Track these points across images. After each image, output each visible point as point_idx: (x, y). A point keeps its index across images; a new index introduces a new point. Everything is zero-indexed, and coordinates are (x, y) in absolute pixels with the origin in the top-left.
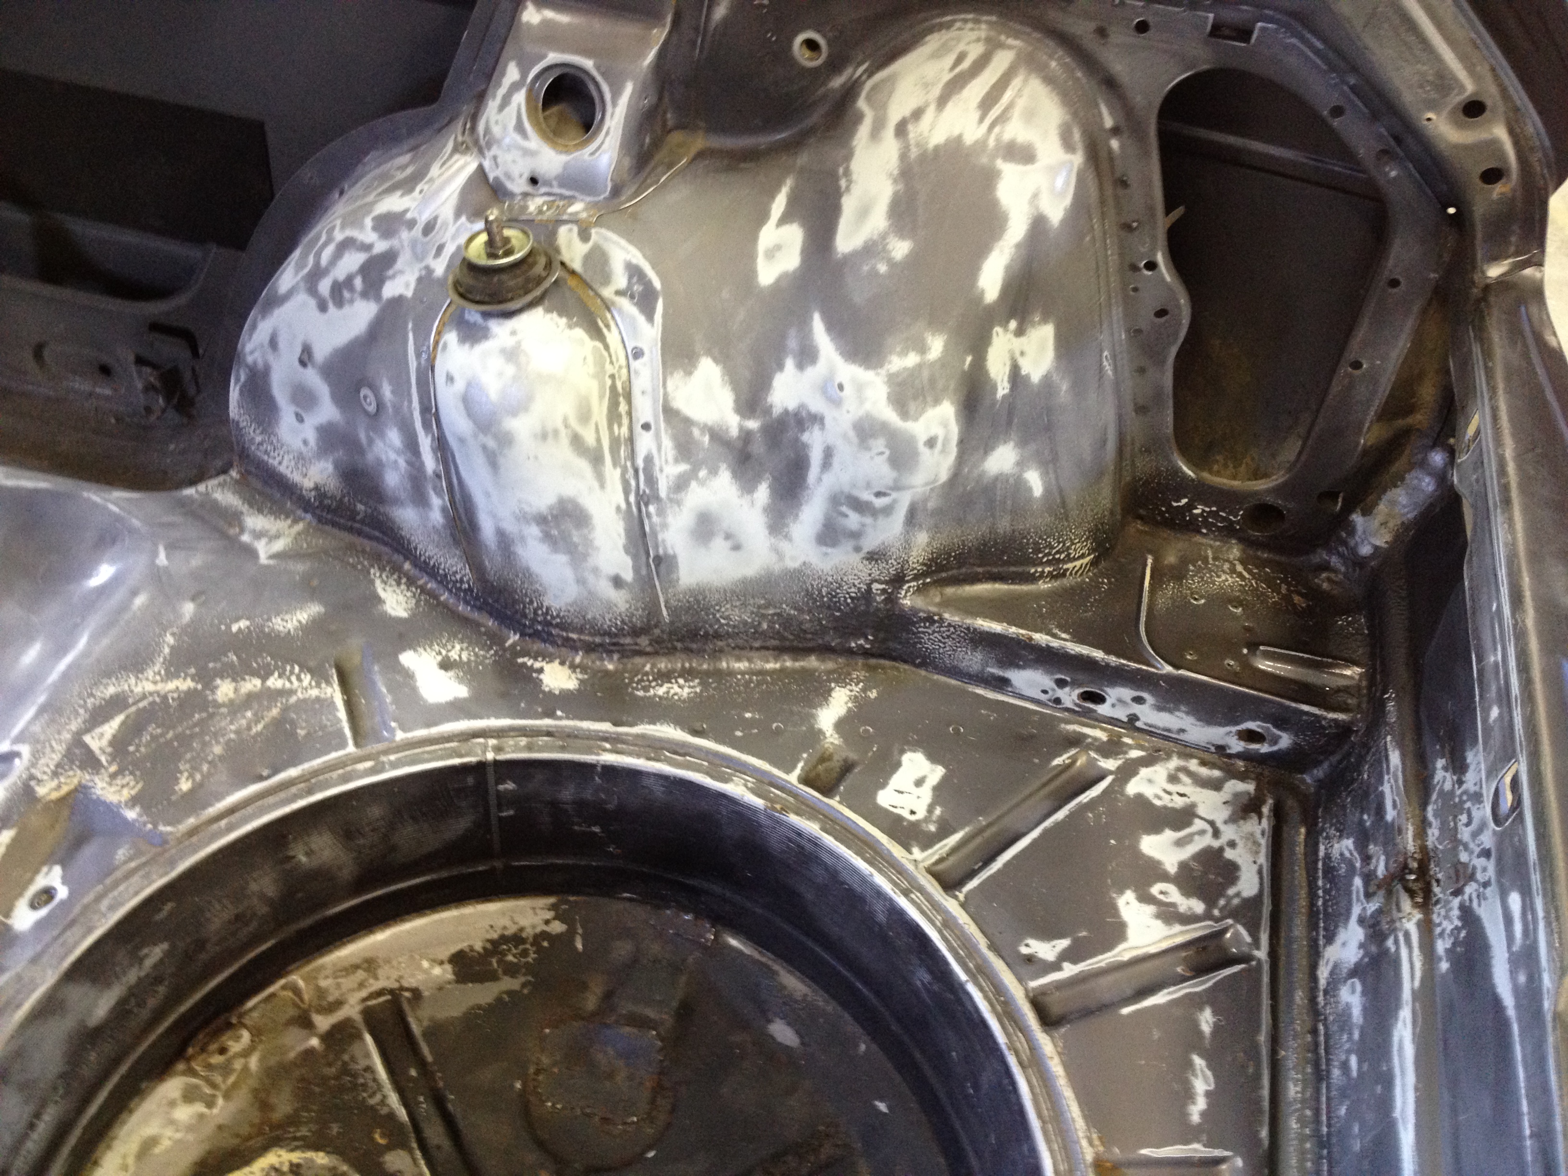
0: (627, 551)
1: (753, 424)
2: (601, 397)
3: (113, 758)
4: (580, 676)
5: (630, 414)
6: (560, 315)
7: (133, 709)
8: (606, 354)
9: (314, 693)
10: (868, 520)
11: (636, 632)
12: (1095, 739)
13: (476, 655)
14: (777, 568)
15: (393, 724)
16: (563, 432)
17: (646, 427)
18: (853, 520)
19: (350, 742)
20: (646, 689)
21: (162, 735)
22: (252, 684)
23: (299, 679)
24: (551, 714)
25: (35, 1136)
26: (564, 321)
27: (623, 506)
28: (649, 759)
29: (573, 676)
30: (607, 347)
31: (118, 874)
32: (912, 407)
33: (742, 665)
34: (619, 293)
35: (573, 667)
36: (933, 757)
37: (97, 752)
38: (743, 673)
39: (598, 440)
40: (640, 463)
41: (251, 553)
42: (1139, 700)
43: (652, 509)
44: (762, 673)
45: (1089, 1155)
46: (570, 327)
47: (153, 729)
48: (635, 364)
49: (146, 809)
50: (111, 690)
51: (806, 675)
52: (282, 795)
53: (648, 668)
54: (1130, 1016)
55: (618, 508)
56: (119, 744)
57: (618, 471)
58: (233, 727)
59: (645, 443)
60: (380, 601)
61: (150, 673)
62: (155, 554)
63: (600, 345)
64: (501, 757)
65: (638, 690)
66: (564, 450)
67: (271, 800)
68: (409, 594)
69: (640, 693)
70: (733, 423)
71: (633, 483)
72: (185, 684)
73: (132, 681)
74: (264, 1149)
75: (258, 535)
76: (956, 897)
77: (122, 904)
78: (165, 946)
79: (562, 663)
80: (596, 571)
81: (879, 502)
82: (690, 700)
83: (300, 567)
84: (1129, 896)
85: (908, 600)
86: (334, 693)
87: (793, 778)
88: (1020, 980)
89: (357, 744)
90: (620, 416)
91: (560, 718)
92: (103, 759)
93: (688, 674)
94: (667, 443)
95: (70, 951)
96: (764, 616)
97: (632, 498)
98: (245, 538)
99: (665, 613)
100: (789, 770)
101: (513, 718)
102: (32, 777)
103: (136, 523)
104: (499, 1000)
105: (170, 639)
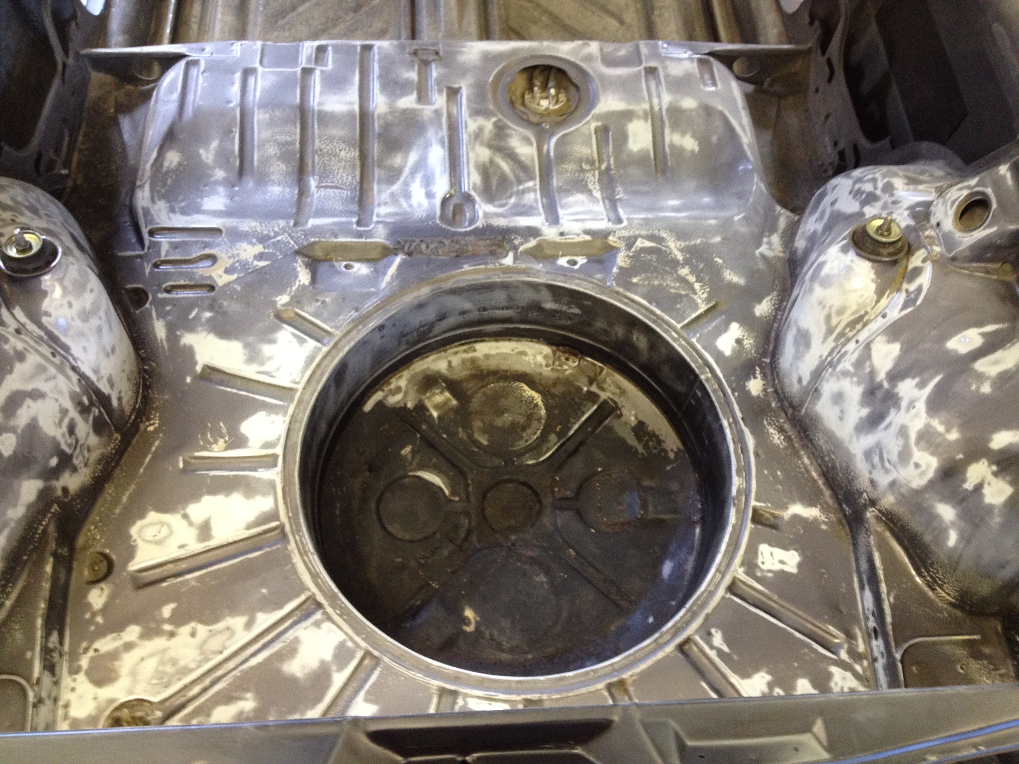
0: (811, 374)
1: (886, 385)
2: (854, 313)
3: (636, 252)
4: (761, 395)
5: (859, 331)
6: (875, 273)
7: (660, 246)
8: (874, 303)
9: (699, 301)
10: (880, 466)
11: (791, 405)
12: (857, 646)
13: (751, 350)
14: (846, 444)
15: (698, 335)
16: (827, 309)
17: (857, 342)
18: (876, 459)
19: (682, 324)
20: (769, 424)
21: (654, 262)
22: (692, 279)
23: (703, 293)
24: (733, 391)
25: (501, 312)
26: (872, 276)
27: (824, 357)
28: (733, 440)
29: (760, 392)
30: (878, 301)
31: (590, 279)
32: (923, 444)
33: (806, 461)
34: (907, 291)
35: (765, 390)
36: (800, 566)
37: (635, 245)
38: (802, 463)
39: (837, 326)
40: (843, 351)
41: (759, 244)
42: (883, 656)
43: (830, 370)
44: (808, 471)
45: (625, 676)
46: (873, 281)
47: (654, 257)
48: (880, 318)
49: (619, 274)
50: (664, 235)
51: (819, 492)
52: (648, 313)
53: (782, 420)
54: (702, 687)
55: (821, 356)
56: (644, 250)
57: (833, 344)
58: (669, 282)
59: (851, 346)
60: (760, 302)
61: (679, 243)
62: (738, 214)
63: (875, 298)
64: (704, 381)
65: (767, 421)
66: (822, 316)
67: (644, 311)
68: (770, 311)
69: (765, 422)
70: (881, 376)
71: (835, 354)
72: (680, 256)
73: (673, 239)
74: (538, 391)
75: (769, 243)
76: (726, 593)
77: (579, 286)
78: (580, 312)
79: (764, 385)
80: (797, 367)
81: (887, 464)
82: (774, 445)
83: (761, 266)
84: (768, 678)
85: (870, 514)
86: (703, 308)
87: (753, 503)
88: (697, 631)
89: (682, 328)
90: (854, 328)
91: (733, 395)
92: (633, 249)
93: (788, 439)
94: (856, 355)
95: (554, 281)
96: (829, 455)
97: (829, 359)
98: (765, 240)
99: (804, 410)
100: (758, 499)
101: (724, 377)
102: (615, 232)
103: (751, 200)
104: (631, 447)
105: (699, 241)
